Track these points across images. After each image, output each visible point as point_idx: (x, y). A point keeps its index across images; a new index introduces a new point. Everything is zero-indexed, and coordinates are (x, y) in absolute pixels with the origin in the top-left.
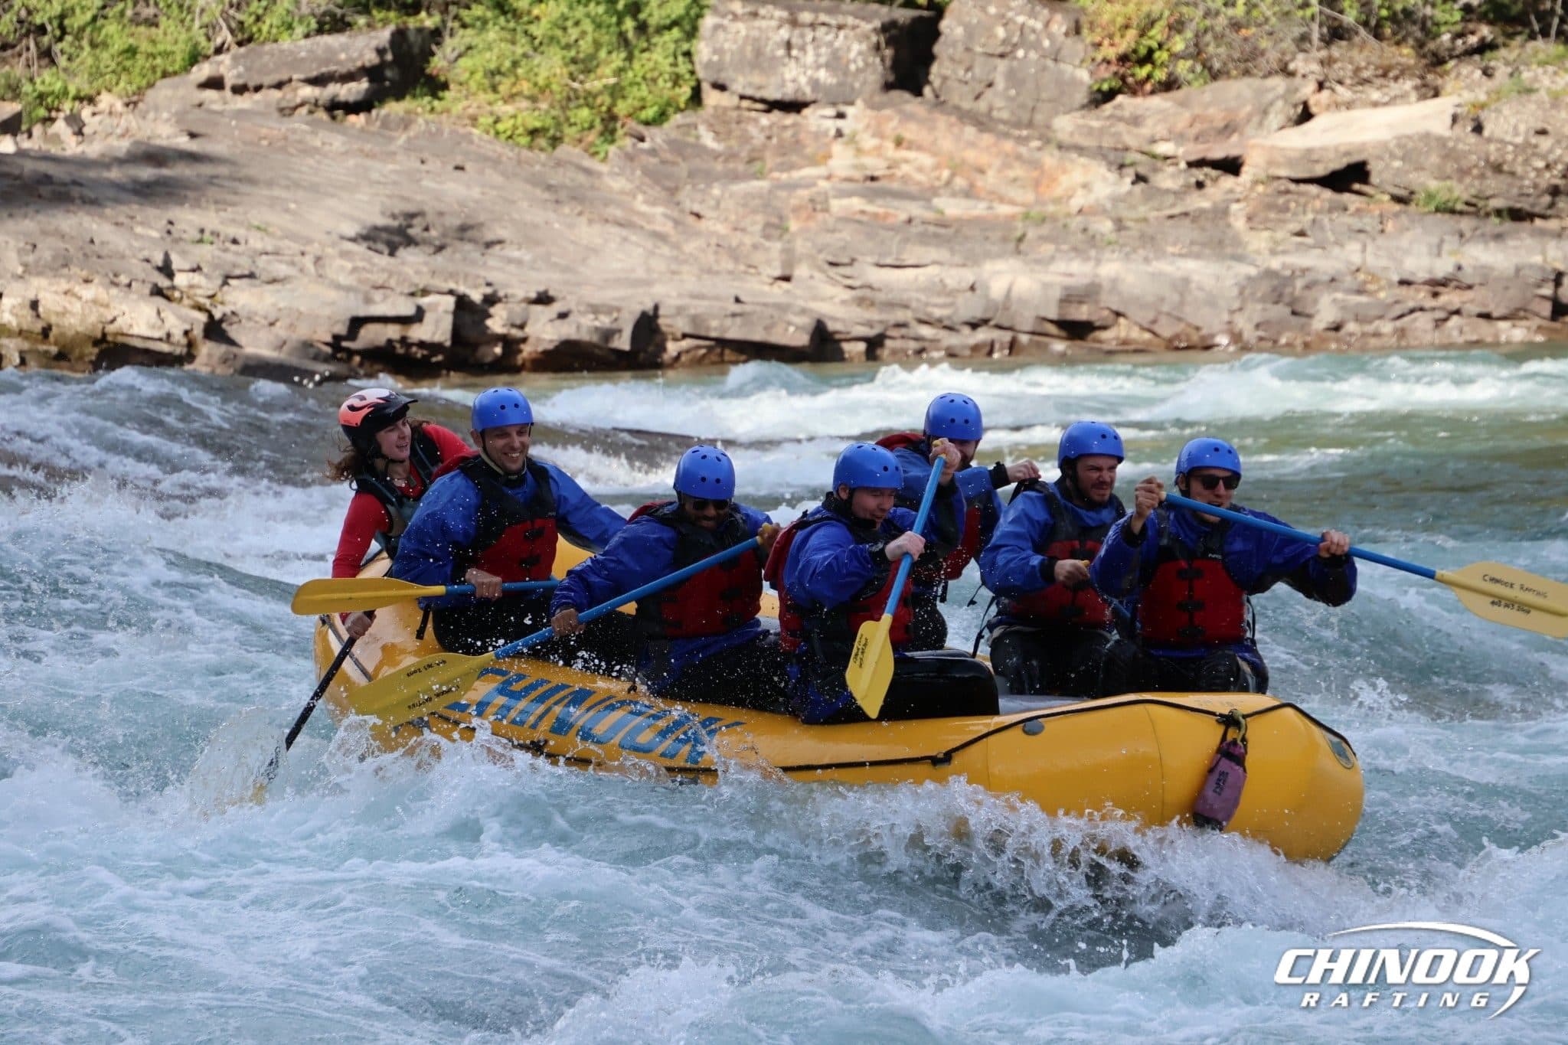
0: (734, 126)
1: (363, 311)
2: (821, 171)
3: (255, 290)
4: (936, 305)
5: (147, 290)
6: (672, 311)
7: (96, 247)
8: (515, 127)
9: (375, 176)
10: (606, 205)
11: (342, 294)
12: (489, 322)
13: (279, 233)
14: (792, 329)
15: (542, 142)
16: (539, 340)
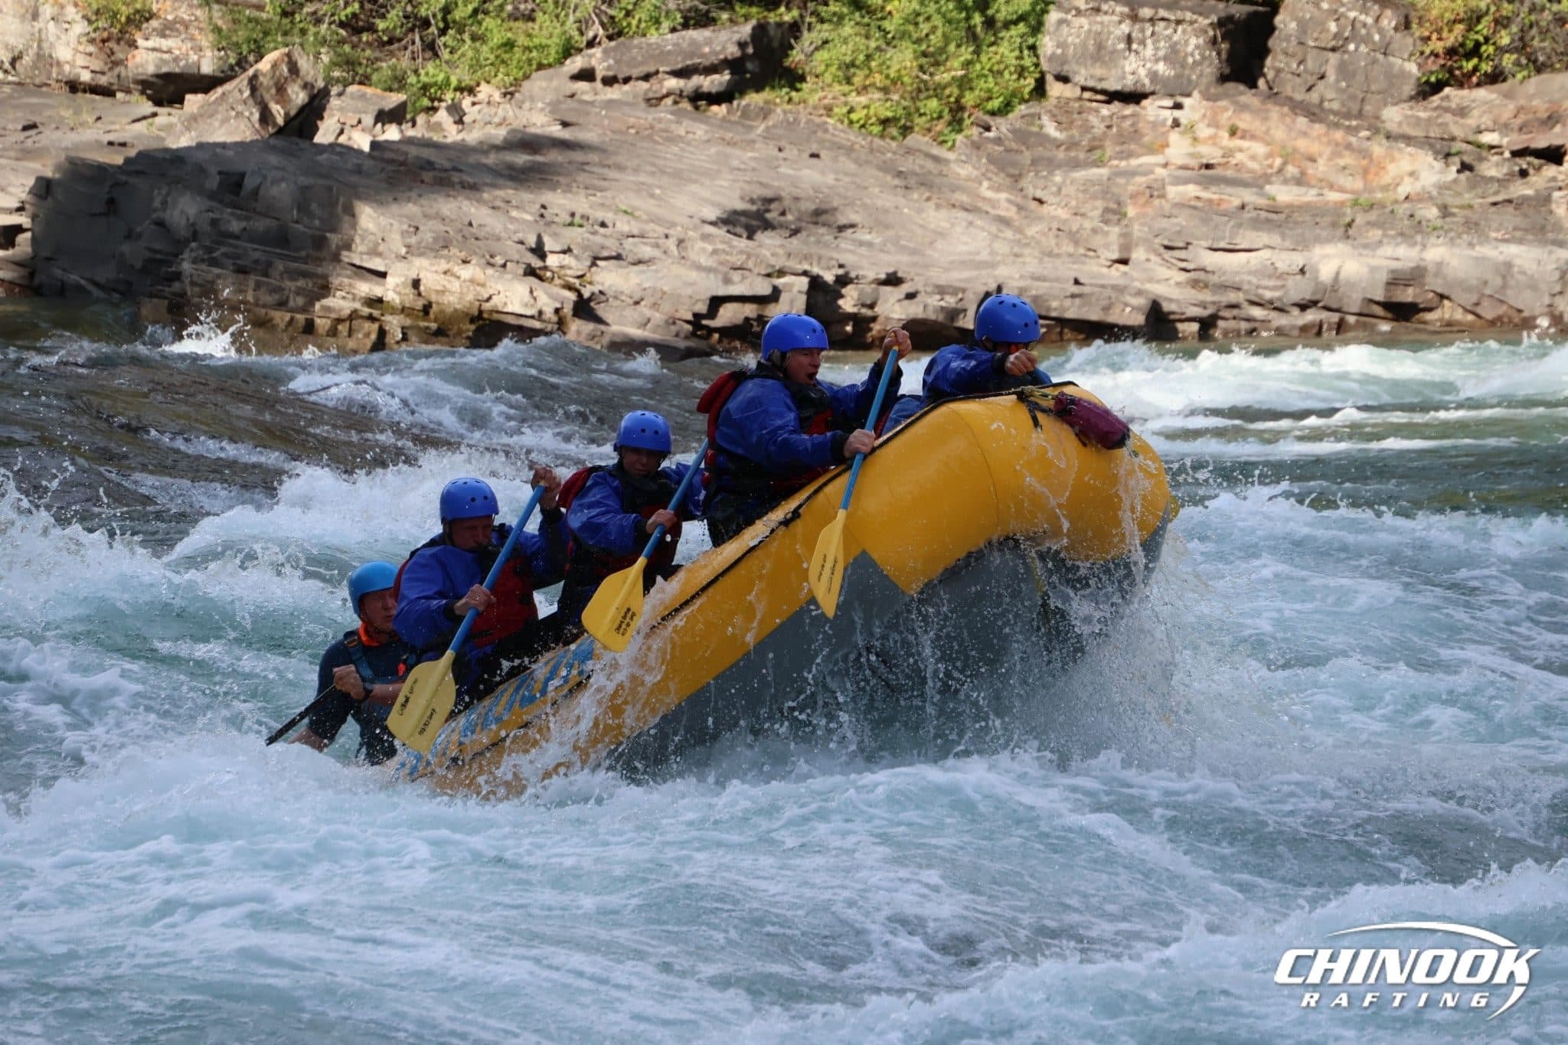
0: (1075, 116)
1: (722, 291)
2: (1159, 159)
3: (625, 271)
4: (1266, 288)
5: (521, 271)
7: (474, 230)
8: (868, 117)
9: (735, 163)
10: (953, 191)
11: (703, 275)
12: (841, 302)
13: (645, 217)
14: (1128, 309)
15: (893, 131)
16: (888, 319)
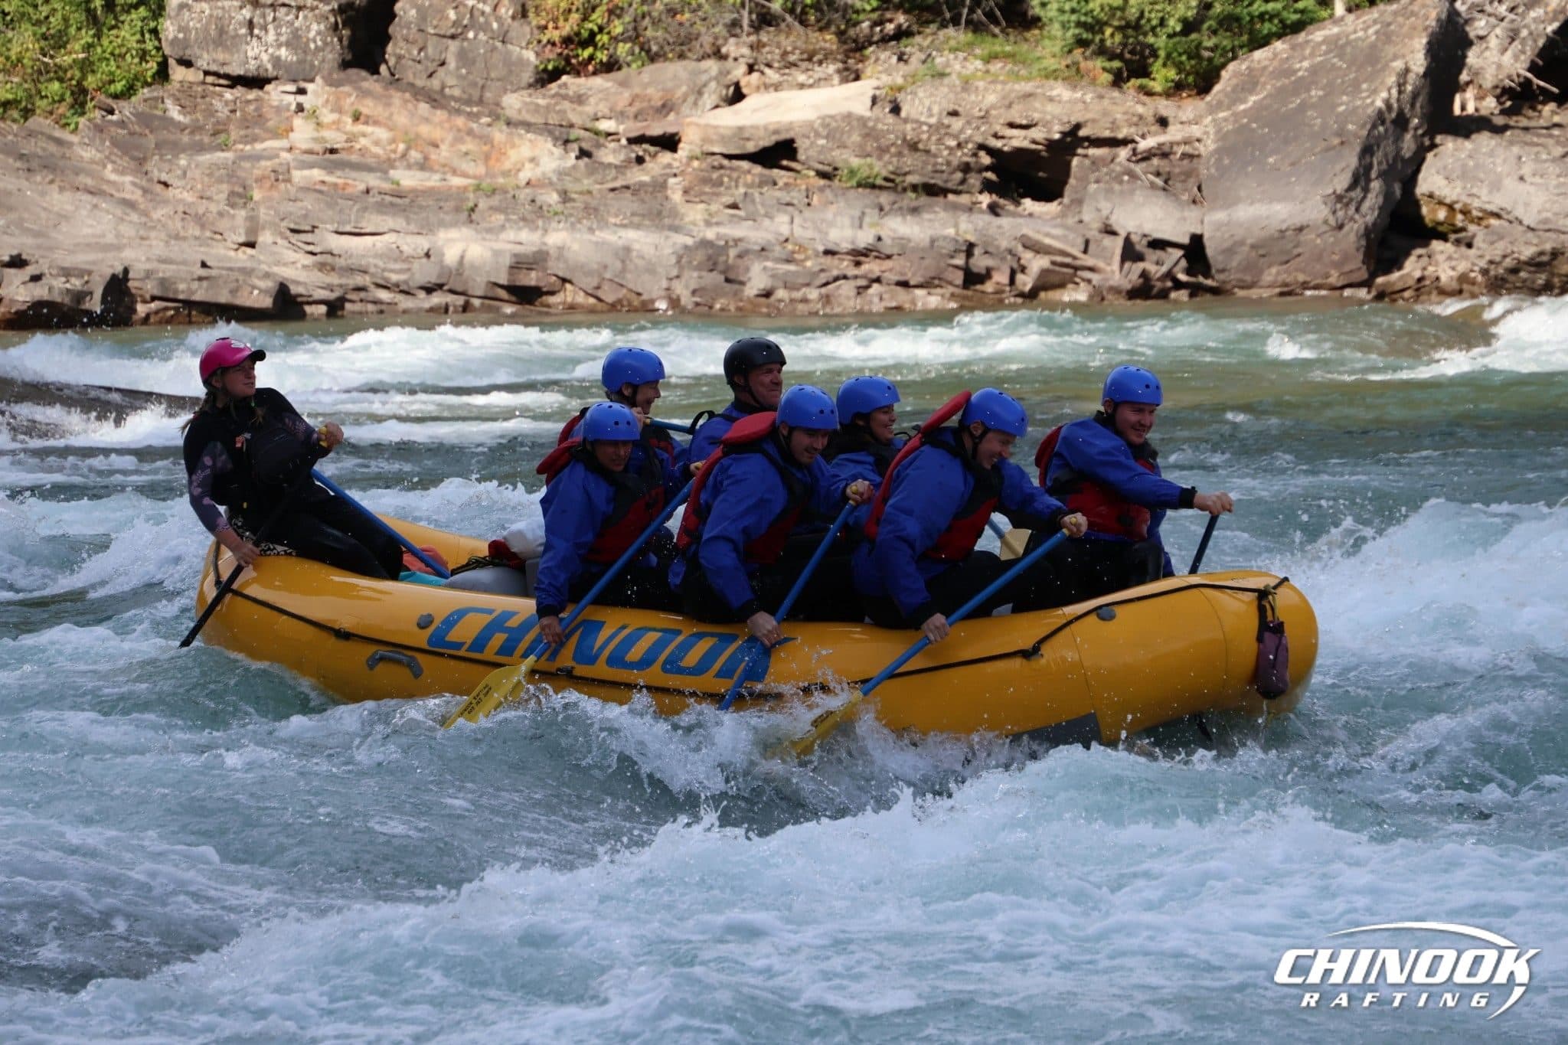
0: (199, 100)
2: (283, 143)
4: (392, 271)
6: (142, 275)
10: (77, 173)
14: (256, 292)
15: (14, 113)
16: (13, 301)
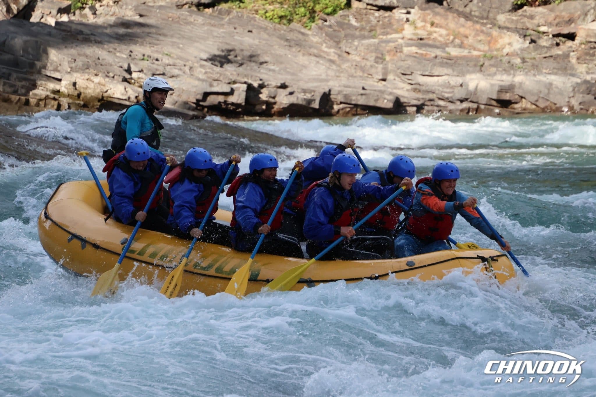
0: (364, 16)
1: (209, 90)
2: (400, 35)
4: (446, 92)
5: (121, 80)
6: (336, 93)
7: (100, 61)
8: (274, 15)
9: (215, 34)
10: (310, 48)
11: (201, 82)
12: (261, 96)
13: (175, 57)
14: (386, 101)
15: (285, 21)
16: (281, 103)
